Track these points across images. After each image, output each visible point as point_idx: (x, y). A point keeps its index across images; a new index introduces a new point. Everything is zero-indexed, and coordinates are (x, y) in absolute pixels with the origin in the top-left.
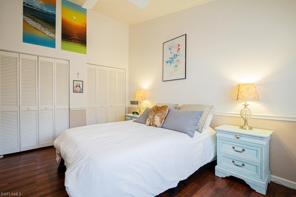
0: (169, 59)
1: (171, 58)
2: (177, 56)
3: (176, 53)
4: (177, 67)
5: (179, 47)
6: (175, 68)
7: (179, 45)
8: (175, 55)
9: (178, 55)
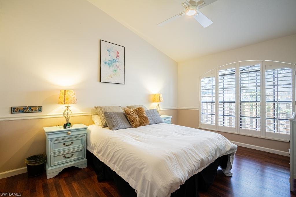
0: (108, 61)
1: (110, 61)
2: (116, 61)
3: (115, 58)
4: (117, 71)
5: (119, 55)
6: (115, 72)
7: (118, 53)
8: (114, 60)
9: (118, 61)
